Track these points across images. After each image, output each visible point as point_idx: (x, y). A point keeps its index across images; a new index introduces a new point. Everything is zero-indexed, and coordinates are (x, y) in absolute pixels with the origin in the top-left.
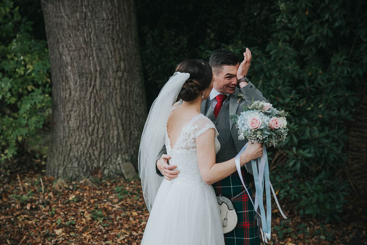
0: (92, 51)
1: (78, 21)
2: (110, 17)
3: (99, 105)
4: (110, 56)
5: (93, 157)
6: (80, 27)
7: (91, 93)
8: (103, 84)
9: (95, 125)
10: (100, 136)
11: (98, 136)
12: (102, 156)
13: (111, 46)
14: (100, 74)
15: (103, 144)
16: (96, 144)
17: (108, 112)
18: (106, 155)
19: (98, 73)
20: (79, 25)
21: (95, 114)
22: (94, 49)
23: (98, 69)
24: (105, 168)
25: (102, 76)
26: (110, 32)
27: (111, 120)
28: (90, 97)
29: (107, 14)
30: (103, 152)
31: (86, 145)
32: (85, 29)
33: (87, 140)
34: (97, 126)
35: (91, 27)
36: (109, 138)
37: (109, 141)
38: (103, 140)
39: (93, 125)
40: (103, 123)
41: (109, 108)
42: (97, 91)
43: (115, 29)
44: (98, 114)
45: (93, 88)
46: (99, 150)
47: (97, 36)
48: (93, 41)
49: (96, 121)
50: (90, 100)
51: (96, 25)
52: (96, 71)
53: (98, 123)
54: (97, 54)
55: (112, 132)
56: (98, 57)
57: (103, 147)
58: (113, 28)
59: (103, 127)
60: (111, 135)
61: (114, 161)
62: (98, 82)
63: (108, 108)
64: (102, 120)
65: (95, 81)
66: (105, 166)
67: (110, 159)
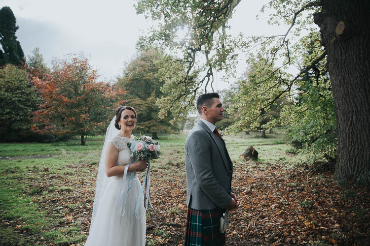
0: (349, 98)
1: (340, 81)
2: (362, 74)
3: (356, 133)
4: (363, 101)
5: (349, 168)
6: (341, 85)
7: (350, 126)
8: (358, 119)
9: (352, 147)
10: (356, 154)
11: (354, 154)
12: (356, 168)
13: (364, 94)
14: (355, 113)
15: (357, 160)
16: (352, 159)
17: (362, 139)
18: (360, 168)
19: (354, 112)
20: (340, 83)
21: (353, 139)
22: (351, 97)
23: (354, 110)
24: (357, 177)
25: (357, 114)
26: (363, 84)
27: (365, 145)
28: (349, 128)
29: (359, 73)
30: (357, 165)
31: (346, 160)
32: (345, 85)
33: (347, 156)
34: (353, 148)
35: (348, 84)
36: (363, 156)
37: (363, 158)
38: (358, 157)
39: (350, 147)
40: (358, 146)
41: (364, 136)
42: (354, 125)
43: (366, 82)
44: (355, 140)
45: (351, 122)
46: (354, 164)
47: (352, 89)
48: (350, 92)
49: (353, 145)
50: (349, 130)
51: (352, 81)
52: (353, 111)
53: (355, 146)
54: (353, 100)
55: (365, 152)
56: (354, 102)
57: (357, 162)
58: (365, 81)
59: (358, 149)
60: (364, 154)
61: (365, 173)
62: (354, 119)
63: (362, 136)
64: (358, 144)
65: (352, 117)
66: (357, 175)
67: (362, 171)
